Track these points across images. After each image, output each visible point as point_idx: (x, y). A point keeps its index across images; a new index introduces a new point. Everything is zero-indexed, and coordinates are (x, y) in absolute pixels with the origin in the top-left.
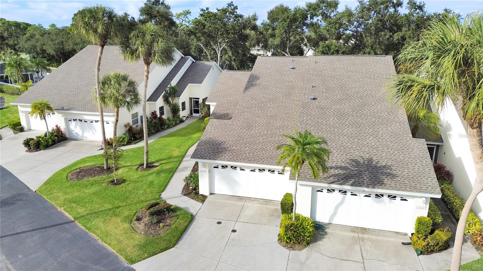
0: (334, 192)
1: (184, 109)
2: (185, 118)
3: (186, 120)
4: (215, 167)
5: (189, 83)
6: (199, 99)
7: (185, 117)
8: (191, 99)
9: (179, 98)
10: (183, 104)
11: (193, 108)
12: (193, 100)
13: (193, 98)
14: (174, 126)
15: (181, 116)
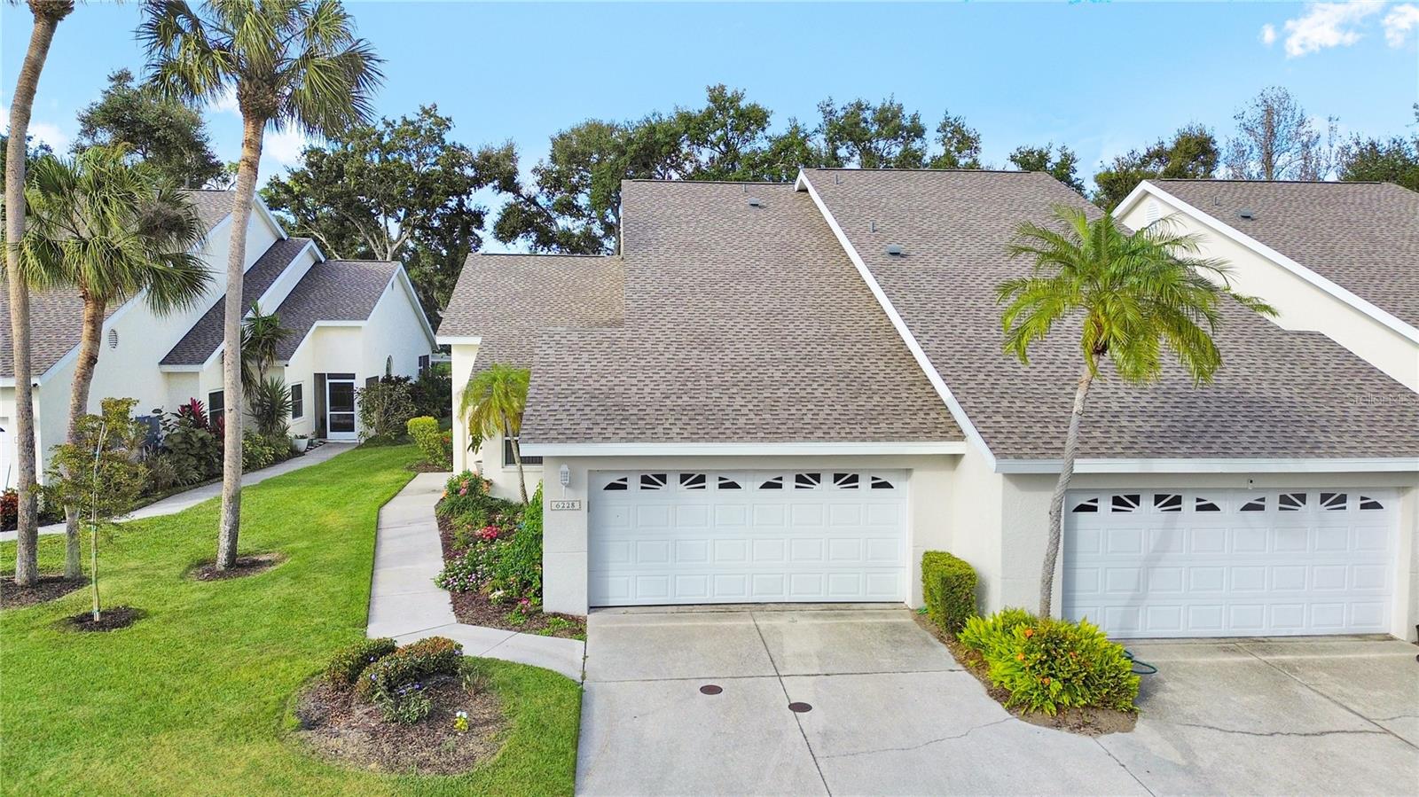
0: (1138, 505)
1: (297, 413)
2: (303, 444)
3: (306, 451)
4: (612, 487)
5: (316, 319)
6: (354, 378)
7: (302, 437)
8: (320, 378)
9: (286, 362)
10: (297, 389)
11: (328, 413)
12: (328, 381)
13: (331, 376)
14: (270, 464)
15: (291, 433)
